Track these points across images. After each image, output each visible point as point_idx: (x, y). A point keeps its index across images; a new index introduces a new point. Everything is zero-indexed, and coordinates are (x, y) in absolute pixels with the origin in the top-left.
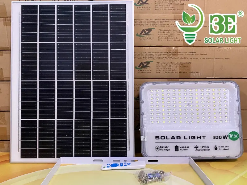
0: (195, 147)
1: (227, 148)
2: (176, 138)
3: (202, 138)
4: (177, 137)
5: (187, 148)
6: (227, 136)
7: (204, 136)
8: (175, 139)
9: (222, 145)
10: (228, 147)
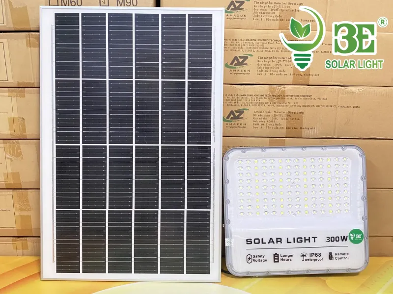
0: (302, 256)
1: (346, 256)
2: (275, 241)
3: (312, 240)
4: (277, 239)
5: (290, 258)
6: (347, 237)
7: (314, 238)
8: (274, 243)
9: (339, 250)
10: (348, 254)
